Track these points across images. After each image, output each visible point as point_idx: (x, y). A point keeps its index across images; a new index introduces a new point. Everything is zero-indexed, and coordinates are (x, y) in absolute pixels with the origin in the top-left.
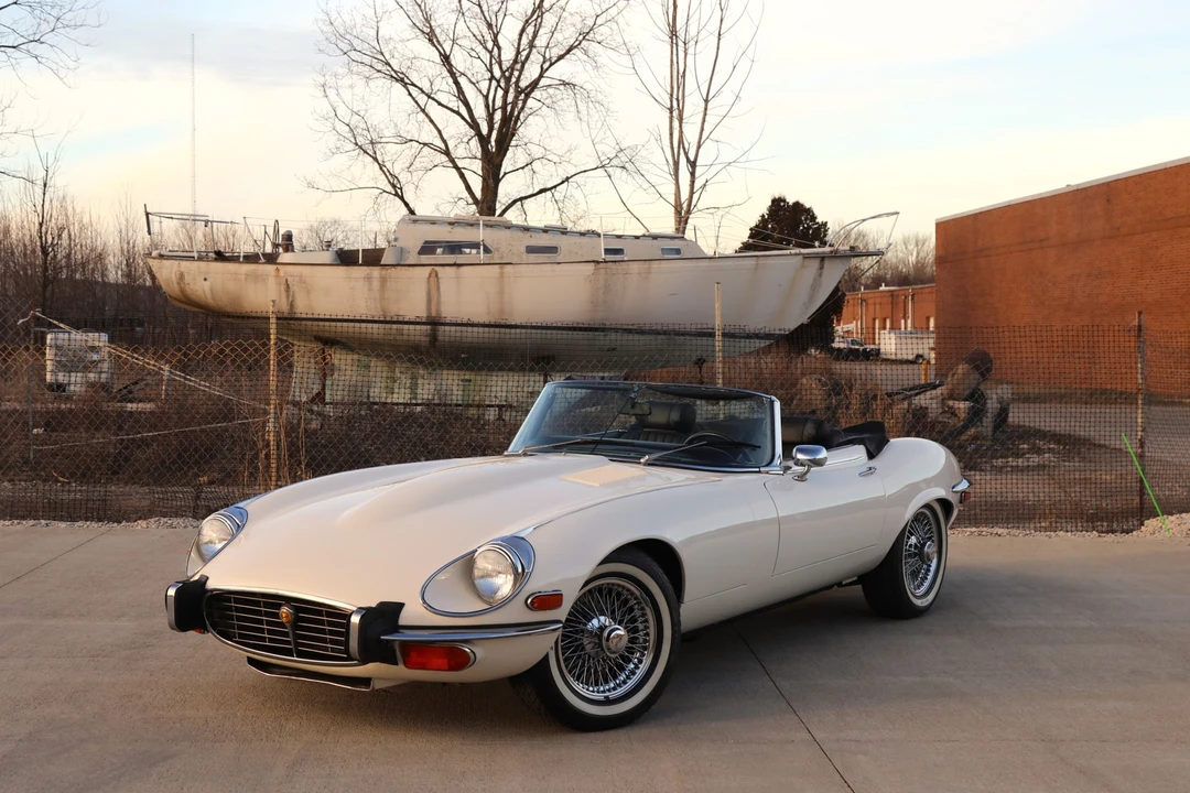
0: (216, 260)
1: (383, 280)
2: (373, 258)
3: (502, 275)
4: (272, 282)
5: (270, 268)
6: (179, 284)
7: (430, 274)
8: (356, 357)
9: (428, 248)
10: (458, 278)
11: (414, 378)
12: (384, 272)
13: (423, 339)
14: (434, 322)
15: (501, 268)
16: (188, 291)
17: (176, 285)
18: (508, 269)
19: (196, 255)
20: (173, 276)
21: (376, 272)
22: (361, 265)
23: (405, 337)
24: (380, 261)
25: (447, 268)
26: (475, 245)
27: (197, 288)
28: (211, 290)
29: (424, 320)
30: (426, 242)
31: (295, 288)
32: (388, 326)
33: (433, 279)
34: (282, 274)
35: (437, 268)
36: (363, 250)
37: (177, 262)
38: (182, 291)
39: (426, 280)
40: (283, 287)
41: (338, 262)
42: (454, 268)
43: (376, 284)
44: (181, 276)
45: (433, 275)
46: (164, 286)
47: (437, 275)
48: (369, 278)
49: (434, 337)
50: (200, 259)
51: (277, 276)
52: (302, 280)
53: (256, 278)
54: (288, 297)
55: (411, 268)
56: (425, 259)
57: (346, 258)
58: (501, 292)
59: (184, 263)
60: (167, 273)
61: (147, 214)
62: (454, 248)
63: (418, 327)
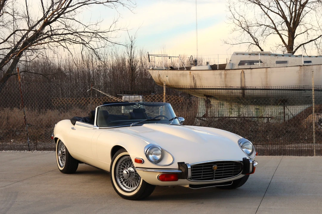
0: (170, 70)
1: (226, 75)
2: (222, 67)
3: (267, 71)
4: (188, 76)
5: (188, 72)
6: (159, 78)
7: (242, 72)
8: (218, 101)
9: (242, 63)
10: (251, 73)
11: (239, 108)
12: (226, 72)
13: (240, 95)
14: (243, 89)
15: (266, 69)
16: (162, 81)
17: (158, 79)
18: (269, 69)
20: (157, 75)
21: (223, 72)
22: (218, 70)
23: (233, 95)
24: (225, 68)
25: (248, 70)
26: (257, 62)
27: (164, 79)
28: (169, 80)
29: (239, 88)
30: (241, 61)
31: (196, 78)
32: (228, 90)
33: (243, 74)
34: (192, 74)
35: (244, 70)
36: (219, 65)
37: (158, 71)
38: (160, 80)
39: (240, 74)
40: (192, 78)
41: (211, 69)
42: (250, 70)
43: (223, 76)
44: (159, 76)
45: (243, 72)
46: (154, 79)
48: (221, 74)
49: (243, 94)
50: (165, 69)
51: (190, 74)
52: (198, 75)
53: (183, 75)
54: (194, 82)
55: (235, 70)
56: (241, 67)
57: (214, 68)
58: (267, 78)
59: (160, 71)
60: (155, 74)
61: (149, 55)
62: (251, 63)
63: (238, 91)
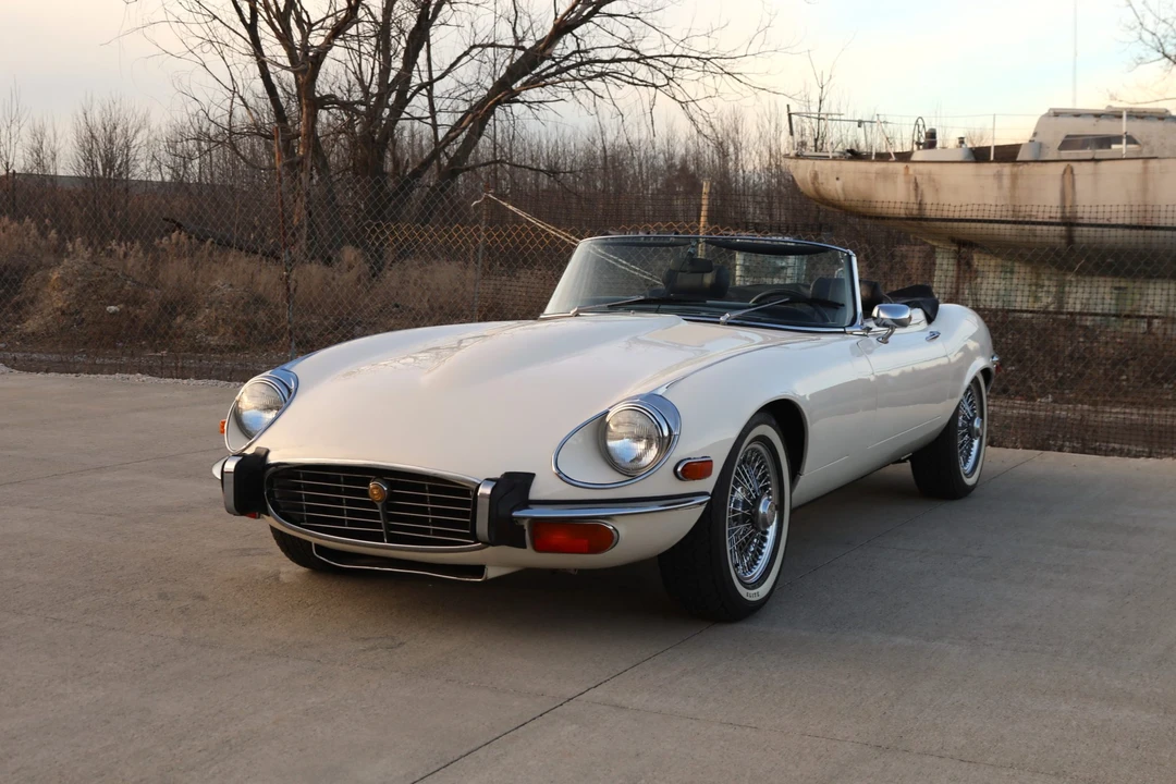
0: (850, 159)
1: (1014, 177)
2: (1008, 154)
3: (1145, 170)
4: (901, 180)
5: (900, 166)
6: (813, 183)
7: (1065, 172)
8: (999, 261)
9: (1069, 142)
10: (1095, 174)
11: (1061, 285)
12: (1015, 169)
13: (1057, 240)
14: (1069, 223)
15: (1144, 163)
16: (822, 191)
17: (810, 185)
18: (1153, 163)
19: (831, 155)
20: (808, 175)
21: (1007, 168)
22: (992, 162)
23: (1038, 240)
24: (1016, 157)
25: (1084, 164)
26: (1118, 140)
27: (830, 188)
28: (843, 189)
29: (1058, 220)
30: (1068, 136)
31: (924, 187)
32: (1020, 227)
33: (1068, 176)
34: (911, 172)
35: (1074, 165)
36: (996, 147)
37: (811, 162)
38: (817, 191)
39: (1060, 177)
40: (912, 186)
41: (972, 159)
42: (1091, 164)
43: (1006, 182)
44: (815, 176)
45: (1068, 171)
46: (799, 183)
47: (1072, 171)
48: (999, 176)
49: (1070, 239)
50: (834, 158)
51: (907, 174)
52: (931, 179)
53: (885, 176)
54: (916, 196)
55: (1044, 164)
56: (1066, 154)
57: (979, 155)
58: (1145, 190)
59: (818, 162)
60: (802, 171)
61: (790, 115)
62: (1105, 141)
63: (1052, 228)
